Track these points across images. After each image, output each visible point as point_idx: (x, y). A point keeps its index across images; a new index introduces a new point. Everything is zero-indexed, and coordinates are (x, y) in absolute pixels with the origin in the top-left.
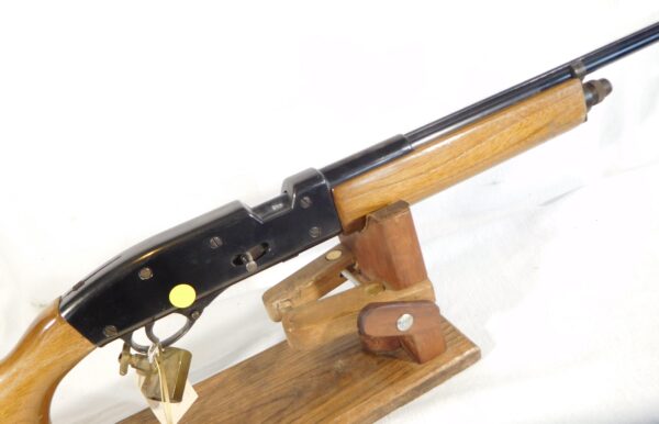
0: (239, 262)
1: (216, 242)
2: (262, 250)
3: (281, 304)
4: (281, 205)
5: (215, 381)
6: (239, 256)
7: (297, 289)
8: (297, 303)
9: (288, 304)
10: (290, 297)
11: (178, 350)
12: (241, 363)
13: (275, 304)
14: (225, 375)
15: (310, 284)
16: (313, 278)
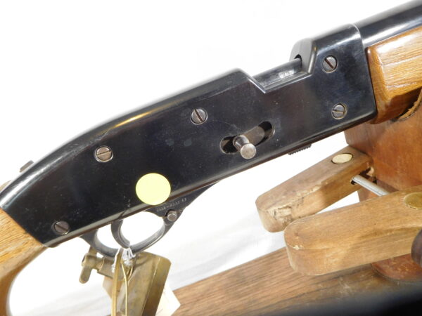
0: (230, 148)
1: (200, 115)
2: (263, 135)
3: (280, 211)
4: (292, 72)
5: (201, 288)
6: (231, 139)
7: (299, 194)
8: (299, 212)
9: (287, 212)
10: (290, 204)
11: (153, 256)
12: (228, 271)
13: (271, 211)
14: (212, 282)
15: (315, 189)
16: (319, 182)
